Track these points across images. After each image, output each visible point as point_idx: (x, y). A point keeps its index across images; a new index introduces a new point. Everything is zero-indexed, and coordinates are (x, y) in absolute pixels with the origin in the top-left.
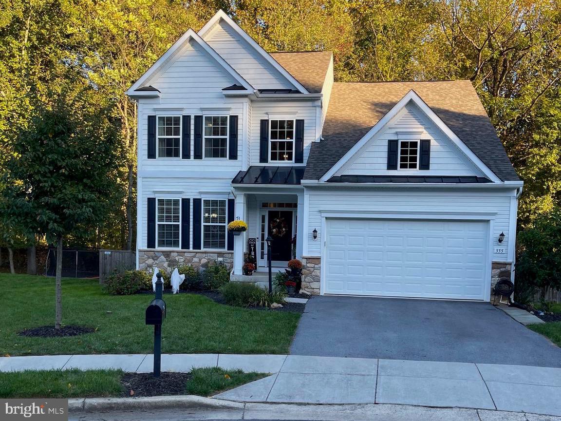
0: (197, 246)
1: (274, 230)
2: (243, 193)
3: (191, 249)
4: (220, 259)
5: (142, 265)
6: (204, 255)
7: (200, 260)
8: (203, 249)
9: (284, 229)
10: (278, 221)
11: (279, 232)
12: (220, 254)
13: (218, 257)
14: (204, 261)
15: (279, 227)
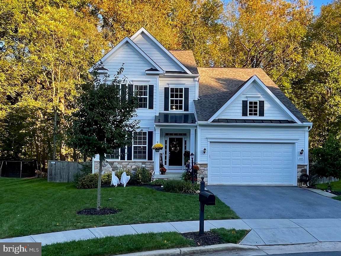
0: (129, 158)
1: (173, 148)
2: (160, 128)
3: (126, 160)
4: (144, 166)
5: (96, 170)
6: (134, 163)
7: (131, 166)
8: (133, 160)
9: (178, 148)
10: (175, 143)
11: (176, 149)
12: (143, 163)
13: (142, 164)
14: (134, 167)
15: (175, 146)
